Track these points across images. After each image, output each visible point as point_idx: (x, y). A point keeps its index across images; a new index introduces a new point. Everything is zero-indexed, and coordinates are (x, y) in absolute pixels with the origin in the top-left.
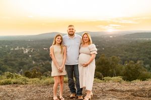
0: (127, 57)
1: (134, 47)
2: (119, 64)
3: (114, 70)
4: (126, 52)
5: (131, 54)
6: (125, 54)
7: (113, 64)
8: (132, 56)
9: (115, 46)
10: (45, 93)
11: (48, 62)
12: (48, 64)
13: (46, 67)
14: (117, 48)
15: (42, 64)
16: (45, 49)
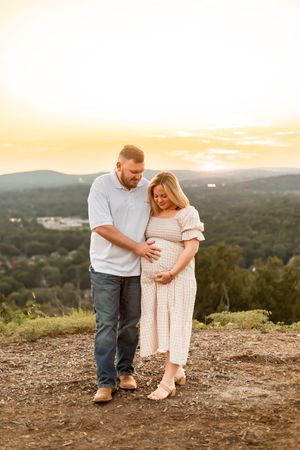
0: (257, 246)
1: (279, 215)
2: (237, 268)
3: (223, 285)
4: (255, 232)
5: (269, 236)
6: (252, 237)
7: (219, 266)
8: (273, 242)
9: (224, 214)
10: (23, 369)
11: (22, 259)
12: (24, 266)
13: (15, 277)
14: (230, 219)
15: (6, 267)
16: (13, 220)
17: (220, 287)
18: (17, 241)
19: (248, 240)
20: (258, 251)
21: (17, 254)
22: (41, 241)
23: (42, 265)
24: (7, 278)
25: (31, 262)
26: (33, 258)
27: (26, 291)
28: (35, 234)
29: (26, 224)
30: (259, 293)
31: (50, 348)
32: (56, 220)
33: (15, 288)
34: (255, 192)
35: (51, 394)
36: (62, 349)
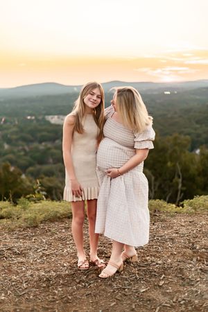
0: (199, 136)
2: (187, 152)
3: (177, 164)
4: (198, 126)
6: (196, 129)
7: (175, 151)
9: (176, 113)
10: (25, 256)
11: (35, 144)
12: (37, 150)
13: (31, 157)
14: (180, 116)
15: (24, 150)
16: (29, 117)
17: (174, 166)
18: (33, 132)
19: (193, 131)
20: (199, 139)
21: (32, 141)
22: (48, 132)
23: (49, 149)
24: (26, 158)
25: (42, 147)
26: (43, 144)
27: (38, 167)
28: (44, 127)
29: (38, 120)
30: (203, 170)
31: (49, 233)
32: (58, 118)
33: (31, 165)
34: (198, 97)
35: (49, 287)
36: (59, 235)
